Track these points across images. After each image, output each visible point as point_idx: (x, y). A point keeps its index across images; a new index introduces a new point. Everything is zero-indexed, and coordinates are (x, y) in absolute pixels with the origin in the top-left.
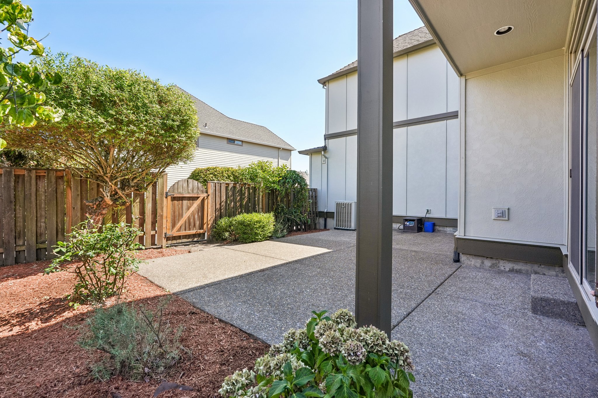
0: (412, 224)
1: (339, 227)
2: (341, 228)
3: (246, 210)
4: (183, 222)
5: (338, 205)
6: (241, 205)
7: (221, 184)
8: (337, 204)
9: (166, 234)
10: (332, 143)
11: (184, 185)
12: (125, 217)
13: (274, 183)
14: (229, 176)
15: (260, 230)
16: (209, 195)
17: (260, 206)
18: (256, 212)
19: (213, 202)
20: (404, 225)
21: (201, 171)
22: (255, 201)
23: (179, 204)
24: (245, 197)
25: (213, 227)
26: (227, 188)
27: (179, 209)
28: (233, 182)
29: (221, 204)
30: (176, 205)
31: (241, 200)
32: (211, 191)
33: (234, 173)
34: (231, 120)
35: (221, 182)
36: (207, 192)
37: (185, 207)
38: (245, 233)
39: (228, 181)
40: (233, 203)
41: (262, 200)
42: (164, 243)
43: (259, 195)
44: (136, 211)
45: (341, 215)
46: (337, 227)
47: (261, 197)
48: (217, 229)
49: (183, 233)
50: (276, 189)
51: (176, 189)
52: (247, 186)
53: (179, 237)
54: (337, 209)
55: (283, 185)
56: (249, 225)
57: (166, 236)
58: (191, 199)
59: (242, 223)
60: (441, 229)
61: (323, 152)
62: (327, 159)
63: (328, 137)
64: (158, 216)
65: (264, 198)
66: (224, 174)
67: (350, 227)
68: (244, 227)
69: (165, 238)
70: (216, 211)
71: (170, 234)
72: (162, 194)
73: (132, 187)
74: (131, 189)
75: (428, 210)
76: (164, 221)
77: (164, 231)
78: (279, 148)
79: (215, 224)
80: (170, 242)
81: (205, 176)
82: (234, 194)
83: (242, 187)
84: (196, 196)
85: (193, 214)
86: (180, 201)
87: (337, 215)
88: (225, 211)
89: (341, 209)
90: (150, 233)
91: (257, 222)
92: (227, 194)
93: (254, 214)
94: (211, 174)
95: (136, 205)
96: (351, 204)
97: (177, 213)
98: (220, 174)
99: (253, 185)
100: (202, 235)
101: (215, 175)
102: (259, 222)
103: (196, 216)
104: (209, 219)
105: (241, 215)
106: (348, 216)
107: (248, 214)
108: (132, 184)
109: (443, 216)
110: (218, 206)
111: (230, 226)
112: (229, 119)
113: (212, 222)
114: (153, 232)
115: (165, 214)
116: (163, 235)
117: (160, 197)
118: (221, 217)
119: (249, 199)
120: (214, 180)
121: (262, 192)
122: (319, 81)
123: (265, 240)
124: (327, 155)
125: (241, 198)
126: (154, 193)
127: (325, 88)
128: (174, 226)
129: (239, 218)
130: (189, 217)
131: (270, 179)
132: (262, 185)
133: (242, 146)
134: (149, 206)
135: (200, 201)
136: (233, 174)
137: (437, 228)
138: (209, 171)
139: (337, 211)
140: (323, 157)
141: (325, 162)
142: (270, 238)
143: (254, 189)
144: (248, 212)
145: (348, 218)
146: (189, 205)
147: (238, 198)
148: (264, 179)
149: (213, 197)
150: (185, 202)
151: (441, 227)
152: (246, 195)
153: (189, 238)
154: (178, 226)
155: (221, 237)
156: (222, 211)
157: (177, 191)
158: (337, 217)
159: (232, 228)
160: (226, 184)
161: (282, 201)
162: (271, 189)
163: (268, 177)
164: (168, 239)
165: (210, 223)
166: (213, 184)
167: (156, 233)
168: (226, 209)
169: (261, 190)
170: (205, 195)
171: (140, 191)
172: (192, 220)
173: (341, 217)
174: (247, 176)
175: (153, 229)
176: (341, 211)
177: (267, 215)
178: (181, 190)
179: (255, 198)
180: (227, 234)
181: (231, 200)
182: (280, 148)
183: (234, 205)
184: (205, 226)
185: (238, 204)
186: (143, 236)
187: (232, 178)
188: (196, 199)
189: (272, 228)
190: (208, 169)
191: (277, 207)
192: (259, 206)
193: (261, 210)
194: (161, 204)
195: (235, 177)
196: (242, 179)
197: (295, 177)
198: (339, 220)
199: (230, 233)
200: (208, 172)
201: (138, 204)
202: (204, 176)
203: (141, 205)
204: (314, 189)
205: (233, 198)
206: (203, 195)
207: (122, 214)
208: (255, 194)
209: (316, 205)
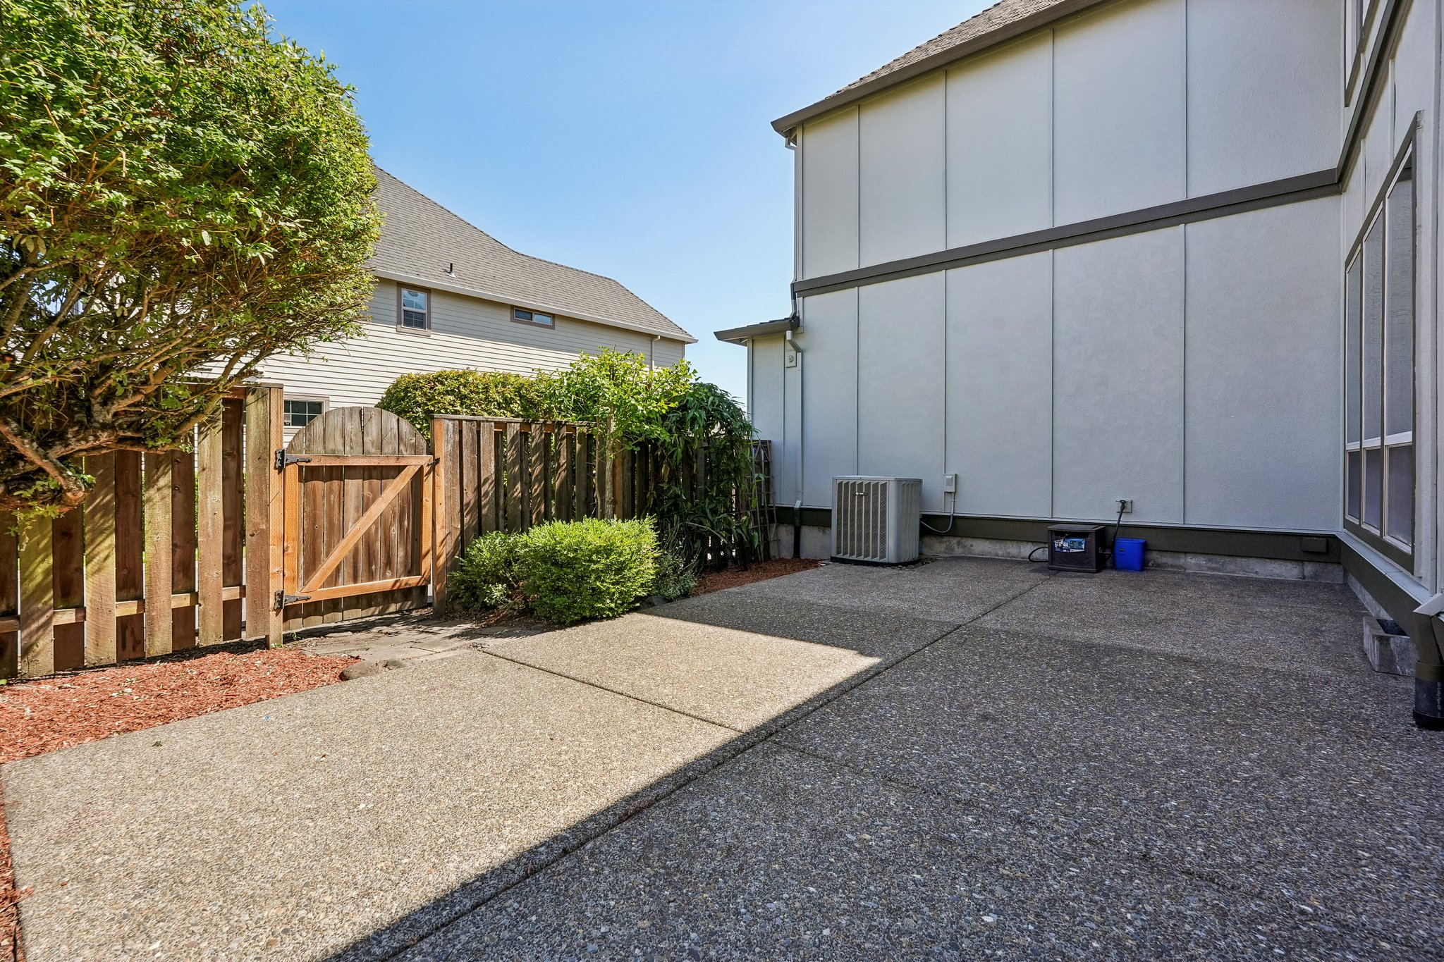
0: (1078, 546)
1: (847, 557)
2: (854, 557)
3: (564, 511)
4: (346, 553)
5: (844, 489)
6: (546, 494)
7: (479, 423)
8: (840, 484)
9: (281, 595)
10: (814, 306)
11: (349, 427)
12: (112, 540)
13: (649, 421)
14: (508, 402)
15: (610, 578)
16: (437, 461)
17: (608, 494)
18: (595, 516)
19: (452, 484)
20: (1052, 548)
21: (415, 384)
22: (590, 477)
23: (331, 491)
24: (559, 466)
25: (453, 565)
26: (499, 438)
27: (331, 509)
28: (520, 419)
29: (479, 488)
30: (319, 496)
31: (546, 475)
32: (444, 448)
33: (523, 391)
34: (523, 258)
35: (480, 418)
36: (430, 451)
37: (351, 503)
38: (558, 588)
39: (504, 417)
40: (519, 486)
41: (614, 475)
42: (275, 626)
43: (604, 459)
44: (159, 518)
45: (852, 520)
46: (840, 556)
47: (608, 466)
48: (467, 573)
49: (347, 588)
50: (657, 439)
51: (319, 441)
52: (564, 432)
53: (334, 605)
54: (839, 501)
55: (678, 429)
56: (570, 563)
57: (280, 603)
58: (374, 473)
59: (549, 557)
60: (1166, 559)
61: (789, 334)
62: (799, 355)
63: (801, 290)
64: (248, 534)
65: (618, 470)
66: (493, 393)
67: (883, 556)
68: (554, 570)
69: (277, 611)
70: (462, 511)
71: (297, 594)
72: (262, 458)
73: (104, 427)
74: (97, 438)
75: (1123, 503)
76: (275, 551)
77: (275, 586)
78: (652, 337)
79: (463, 555)
80: (297, 625)
81: (430, 400)
82: (521, 458)
83: (548, 435)
84: (392, 463)
85: (382, 521)
86: (336, 483)
87: (839, 519)
88: (493, 511)
89: (853, 501)
90: (220, 595)
91: (598, 552)
92: (499, 457)
93: (588, 522)
94: (447, 393)
95: (157, 497)
96: (884, 486)
97: (323, 522)
98: (477, 393)
99: (585, 430)
100: (415, 593)
101: (462, 398)
102: (607, 551)
103: (394, 531)
104: (439, 540)
105: (546, 527)
106: (875, 522)
107: (568, 522)
108: (106, 417)
109: (1175, 521)
110: (470, 496)
111: (508, 563)
112: (516, 256)
113: (450, 546)
114: (231, 593)
115: (275, 527)
116: (272, 601)
117: (256, 468)
118: (480, 531)
119: (571, 470)
120: (456, 412)
121: (613, 449)
122: (775, 124)
123: (628, 612)
124: (801, 343)
125: (545, 469)
126: (233, 454)
127: (792, 148)
128: (311, 565)
129: (539, 536)
130: (367, 534)
131: (640, 408)
132: (613, 429)
133: (552, 327)
134: (210, 502)
135: (408, 479)
136: (521, 396)
137: (1154, 556)
138: (442, 383)
139: (839, 505)
140: (789, 346)
141: (793, 364)
142: (643, 605)
143: (589, 440)
144: (568, 515)
145: (875, 527)
146: (367, 493)
147: (538, 469)
148: (620, 406)
149: (453, 468)
150: (353, 486)
151: (1168, 555)
152: (563, 461)
153: (370, 606)
154: (327, 565)
155: (480, 600)
156: (484, 511)
157: (320, 448)
158: (839, 524)
159: (515, 568)
160: (498, 424)
161: (673, 477)
162: (640, 439)
163: (633, 402)
164: (289, 612)
165: (444, 551)
166: (450, 423)
167: (243, 593)
168: (497, 504)
169: (609, 443)
170: (425, 460)
171: (151, 443)
172: (378, 546)
173: (852, 525)
174: (566, 402)
175: (230, 581)
176: (853, 506)
177: (630, 526)
178: (336, 443)
179: (590, 468)
180: (498, 591)
181: (514, 476)
182: (656, 336)
183: (522, 492)
184: (427, 563)
185: (537, 489)
186: (192, 609)
187: (516, 407)
188: (392, 473)
189: (649, 569)
190: (440, 379)
191: (659, 495)
192: (602, 493)
193: (609, 508)
194: (261, 493)
195: (529, 404)
196: (548, 411)
197: (713, 403)
198: (846, 533)
199: (510, 587)
200: (439, 387)
201: (168, 492)
202: (424, 400)
203: (179, 496)
204: (764, 442)
205: (521, 468)
206: (416, 462)
207: (98, 532)
208: (590, 458)
209: (768, 489)
